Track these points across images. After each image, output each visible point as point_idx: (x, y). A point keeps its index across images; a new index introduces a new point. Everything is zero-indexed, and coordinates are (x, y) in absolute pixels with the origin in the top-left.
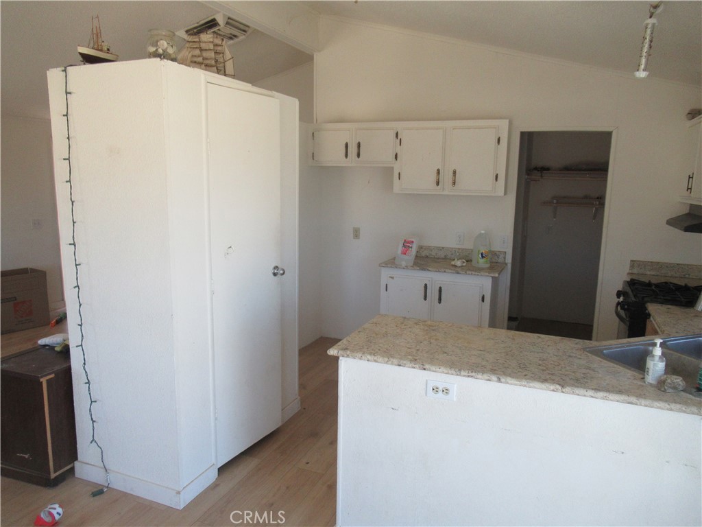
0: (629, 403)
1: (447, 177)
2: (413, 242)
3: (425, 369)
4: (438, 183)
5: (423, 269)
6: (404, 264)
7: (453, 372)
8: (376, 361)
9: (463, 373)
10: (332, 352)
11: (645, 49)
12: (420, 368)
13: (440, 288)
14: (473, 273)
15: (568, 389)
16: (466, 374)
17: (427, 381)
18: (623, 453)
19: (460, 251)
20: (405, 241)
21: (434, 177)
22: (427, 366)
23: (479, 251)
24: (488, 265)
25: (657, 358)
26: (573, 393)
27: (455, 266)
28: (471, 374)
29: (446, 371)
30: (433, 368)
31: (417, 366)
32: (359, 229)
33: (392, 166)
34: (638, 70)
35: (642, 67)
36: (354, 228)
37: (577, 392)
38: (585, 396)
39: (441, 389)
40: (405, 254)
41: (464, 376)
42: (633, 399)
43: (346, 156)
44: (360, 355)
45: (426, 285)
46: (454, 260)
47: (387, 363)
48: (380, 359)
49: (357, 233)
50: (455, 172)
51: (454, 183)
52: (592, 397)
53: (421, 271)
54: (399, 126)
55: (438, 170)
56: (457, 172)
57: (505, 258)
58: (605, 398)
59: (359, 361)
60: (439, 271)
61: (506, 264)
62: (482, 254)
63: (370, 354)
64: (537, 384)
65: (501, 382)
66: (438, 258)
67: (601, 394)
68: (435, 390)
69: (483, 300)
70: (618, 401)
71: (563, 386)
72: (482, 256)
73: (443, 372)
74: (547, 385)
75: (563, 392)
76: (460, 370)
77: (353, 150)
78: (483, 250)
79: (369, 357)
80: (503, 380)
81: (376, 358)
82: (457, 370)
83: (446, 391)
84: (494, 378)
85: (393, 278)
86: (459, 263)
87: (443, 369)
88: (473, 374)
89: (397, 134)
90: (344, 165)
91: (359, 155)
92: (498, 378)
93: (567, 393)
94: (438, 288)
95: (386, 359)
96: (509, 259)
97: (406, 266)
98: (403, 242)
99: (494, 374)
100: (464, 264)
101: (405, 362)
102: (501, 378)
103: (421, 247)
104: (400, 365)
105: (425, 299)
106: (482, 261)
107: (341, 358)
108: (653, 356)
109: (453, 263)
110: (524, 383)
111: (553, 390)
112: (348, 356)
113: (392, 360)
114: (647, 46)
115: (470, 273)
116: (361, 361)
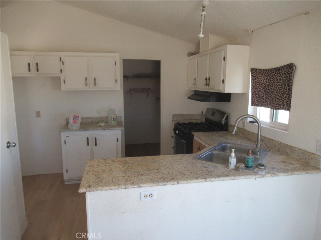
0: (232, 180)
1: (91, 82)
2: (79, 116)
3: (140, 187)
4: (86, 85)
5: (86, 130)
6: (75, 128)
7: (155, 184)
8: (111, 189)
9: (160, 184)
10: (81, 191)
11: (202, 25)
12: (137, 187)
13: (96, 138)
14: (112, 128)
15: (208, 180)
16: (162, 184)
17: (140, 192)
18: (229, 202)
19: (99, 118)
20: (74, 116)
21: (84, 82)
22: (141, 185)
23: (112, 117)
24: (116, 124)
25: (233, 158)
26: (211, 181)
27: (101, 126)
28: (164, 184)
29: (152, 185)
30: (145, 185)
31: (136, 186)
32: (39, 111)
33: (59, 76)
34: (200, 34)
35: (201, 33)
36: (36, 112)
37: (212, 180)
38: (215, 181)
39: (148, 195)
40: (75, 123)
41: (161, 185)
42: (233, 178)
43: (29, 70)
44: (101, 188)
45: (88, 138)
46: (100, 123)
47: (118, 189)
48: (114, 188)
49: (38, 114)
50: (95, 79)
51: (95, 84)
52: (218, 181)
53: (85, 131)
54: (61, 54)
55: (86, 78)
56: (96, 79)
57: (121, 119)
58: (223, 180)
59: (101, 191)
60: (94, 130)
61: (122, 122)
62: (113, 119)
63: (106, 186)
64: (195, 181)
65: (179, 184)
66: (89, 123)
67: (221, 178)
68: (145, 196)
69: (118, 141)
70: (228, 180)
71: (206, 179)
72: (114, 120)
73: (150, 186)
74: (199, 180)
75: (206, 182)
76: (158, 183)
77: (33, 67)
78: (113, 117)
79: (106, 188)
80: (180, 183)
81: (111, 188)
82: (157, 183)
83: (151, 196)
84: (176, 182)
85: (68, 137)
86: (103, 124)
87: (150, 184)
88: (166, 183)
89: (60, 59)
90: (28, 76)
91: (38, 70)
92: (177, 182)
93: (208, 182)
94: (94, 139)
95: (117, 187)
96: (123, 120)
97: (77, 130)
98: (73, 117)
99: (175, 180)
100: (105, 125)
101: (128, 186)
102: (179, 182)
103: (82, 118)
104: (126, 188)
105: (88, 144)
106: (113, 122)
107: (87, 193)
108: (231, 157)
109: (99, 124)
110: (189, 181)
111: (202, 182)
112: (93, 190)
113: (121, 186)
114: (203, 23)
115: (111, 129)
116: (102, 191)
